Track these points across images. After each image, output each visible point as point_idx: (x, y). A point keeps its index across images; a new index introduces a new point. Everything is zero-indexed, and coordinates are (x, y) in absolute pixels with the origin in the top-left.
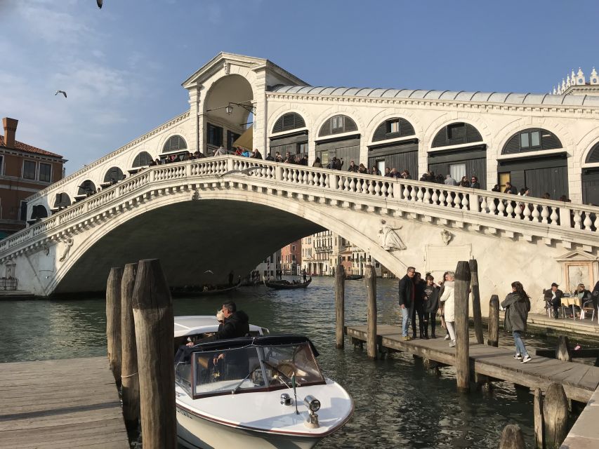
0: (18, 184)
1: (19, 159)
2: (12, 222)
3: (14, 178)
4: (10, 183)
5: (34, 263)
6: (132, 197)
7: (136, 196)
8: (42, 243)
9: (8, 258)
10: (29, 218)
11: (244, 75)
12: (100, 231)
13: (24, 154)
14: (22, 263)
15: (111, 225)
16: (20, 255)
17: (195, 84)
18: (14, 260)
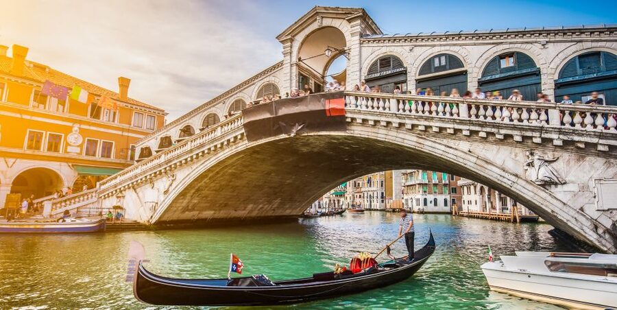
0: (129, 131)
1: (131, 110)
2: (123, 161)
3: (126, 126)
4: (123, 130)
5: (140, 194)
6: (234, 135)
7: (237, 134)
8: (148, 177)
9: (118, 191)
10: (137, 158)
11: (337, 26)
12: (201, 167)
13: (134, 107)
14: (130, 194)
15: (212, 161)
16: (129, 188)
17: (289, 37)
18: (123, 192)
